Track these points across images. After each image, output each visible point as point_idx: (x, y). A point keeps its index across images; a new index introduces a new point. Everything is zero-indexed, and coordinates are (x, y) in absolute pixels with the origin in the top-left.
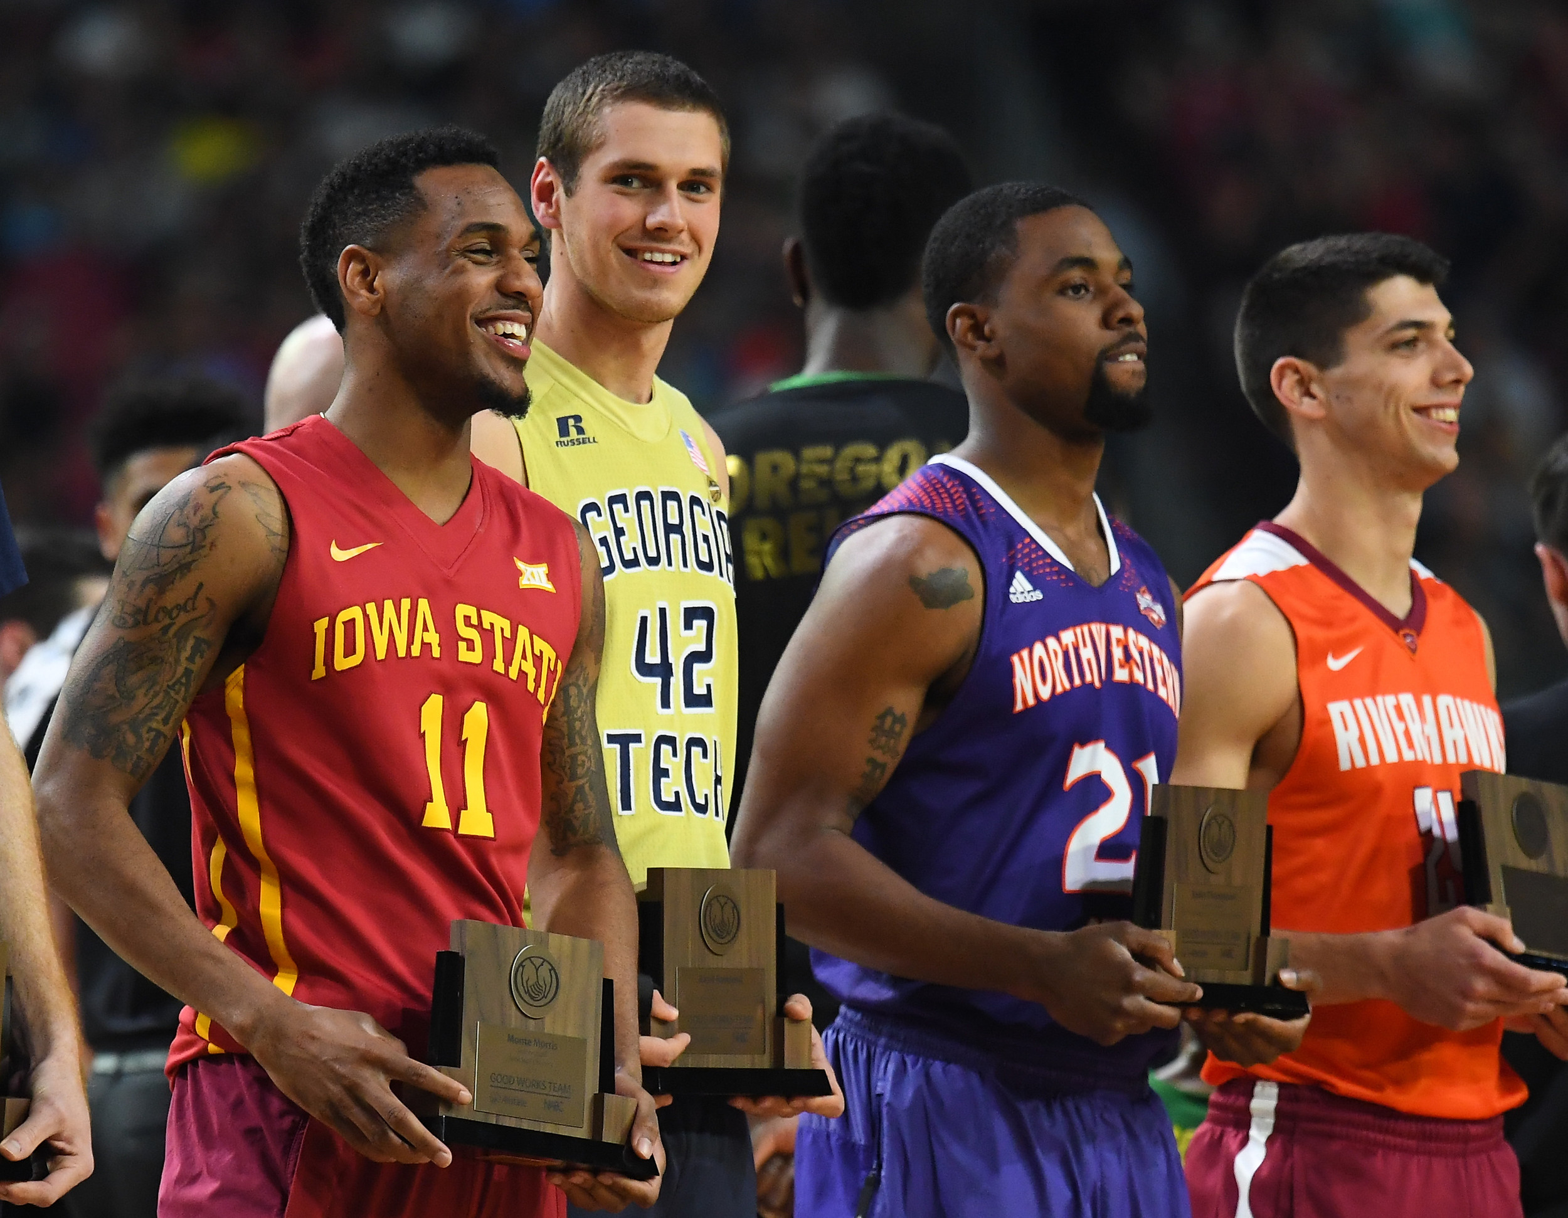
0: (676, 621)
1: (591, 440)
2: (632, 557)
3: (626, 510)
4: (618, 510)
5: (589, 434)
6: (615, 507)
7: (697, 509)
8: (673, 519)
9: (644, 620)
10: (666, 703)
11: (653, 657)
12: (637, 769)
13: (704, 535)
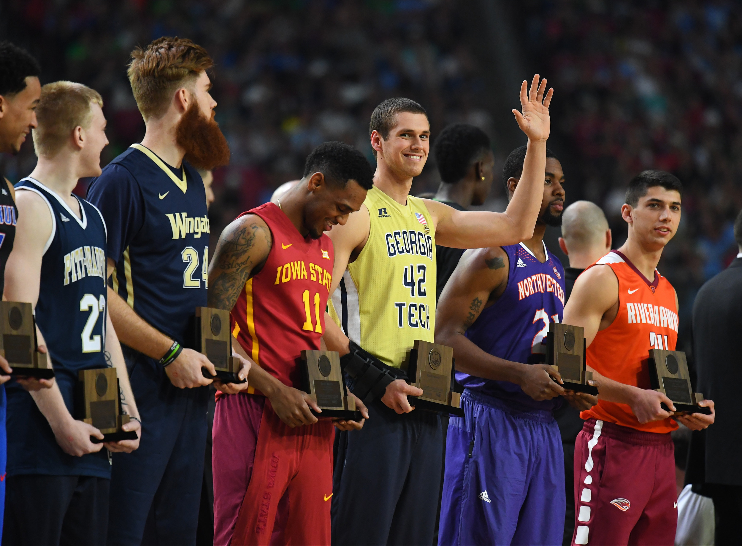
0: (415, 270)
1: (389, 216)
2: (402, 250)
3: (400, 236)
4: (397, 236)
5: (388, 214)
6: (396, 235)
7: (420, 237)
8: (413, 240)
9: (406, 269)
10: (413, 294)
11: (409, 280)
12: (404, 314)
13: (422, 244)
